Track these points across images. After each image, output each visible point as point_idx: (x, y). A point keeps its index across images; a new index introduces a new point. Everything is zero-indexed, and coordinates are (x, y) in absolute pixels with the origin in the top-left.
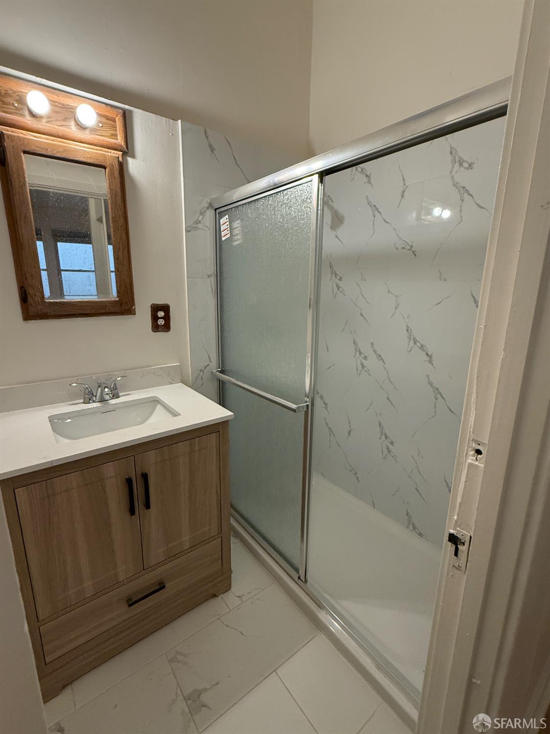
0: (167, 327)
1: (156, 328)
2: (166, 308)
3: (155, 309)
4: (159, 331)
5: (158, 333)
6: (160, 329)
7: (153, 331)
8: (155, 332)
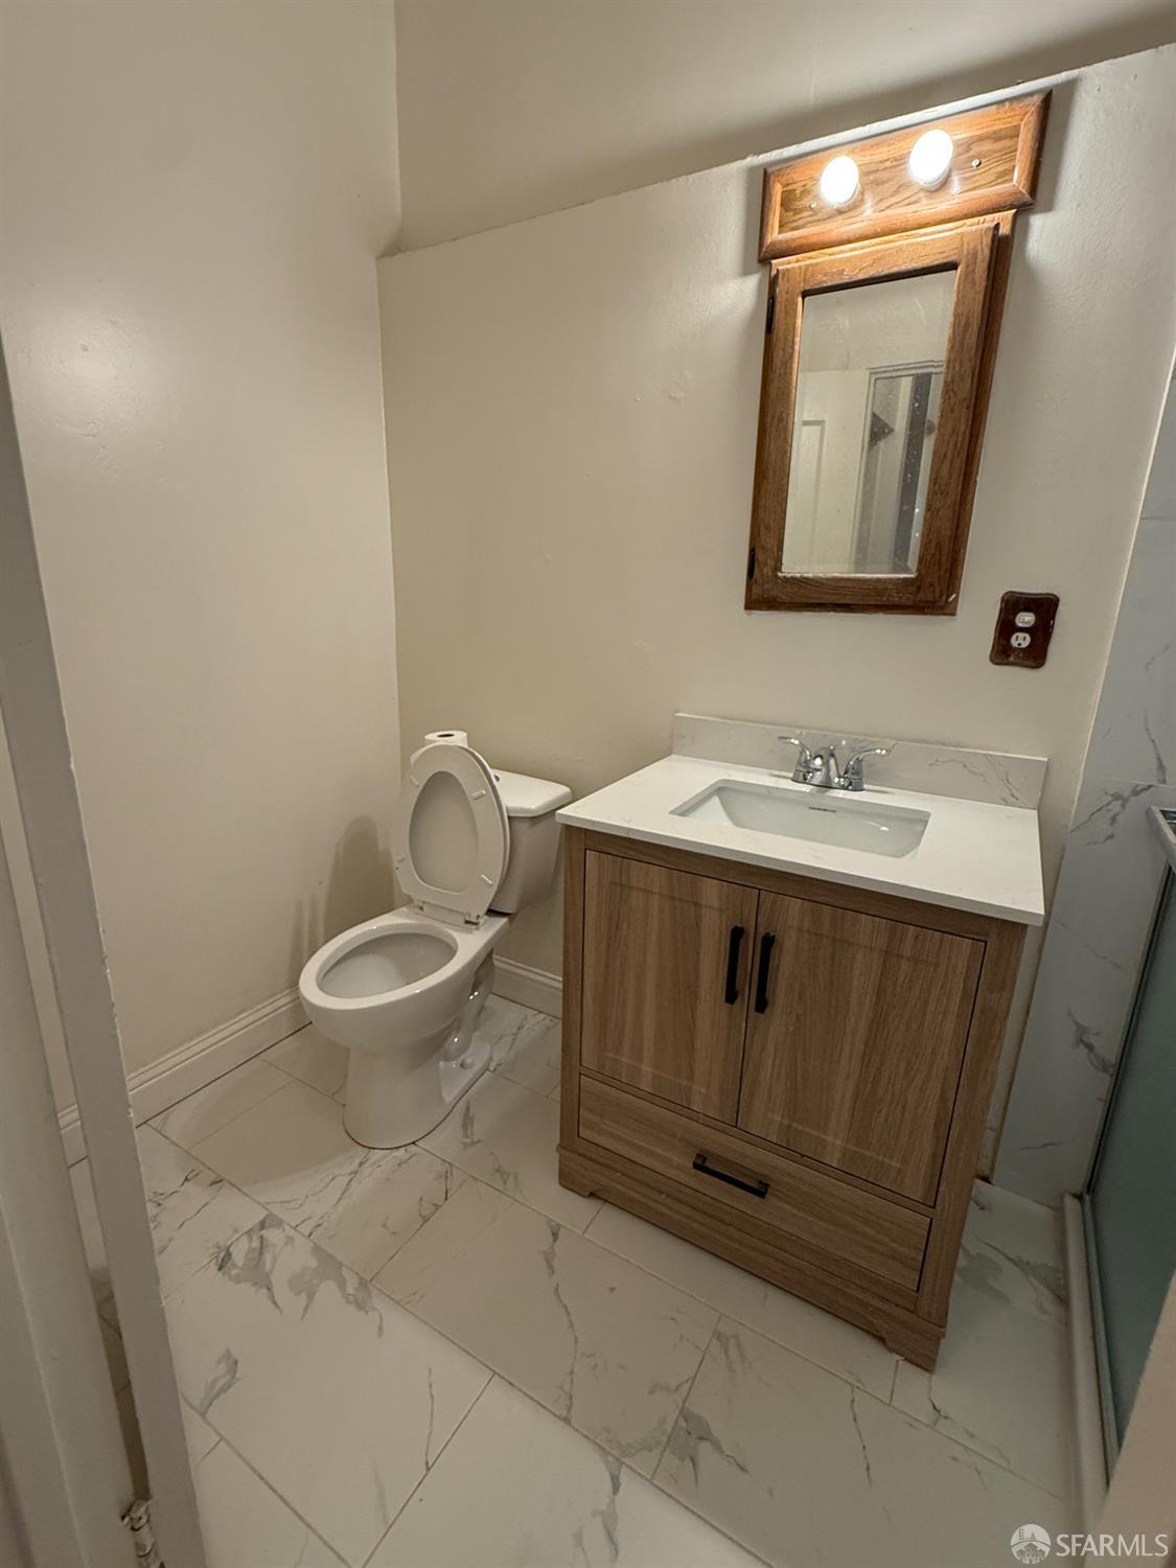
0: (1036, 655)
1: (1002, 652)
2: (1045, 607)
3: (1013, 604)
4: (1007, 664)
5: (1006, 668)
6: (1011, 659)
7: (992, 660)
8: (997, 664)
